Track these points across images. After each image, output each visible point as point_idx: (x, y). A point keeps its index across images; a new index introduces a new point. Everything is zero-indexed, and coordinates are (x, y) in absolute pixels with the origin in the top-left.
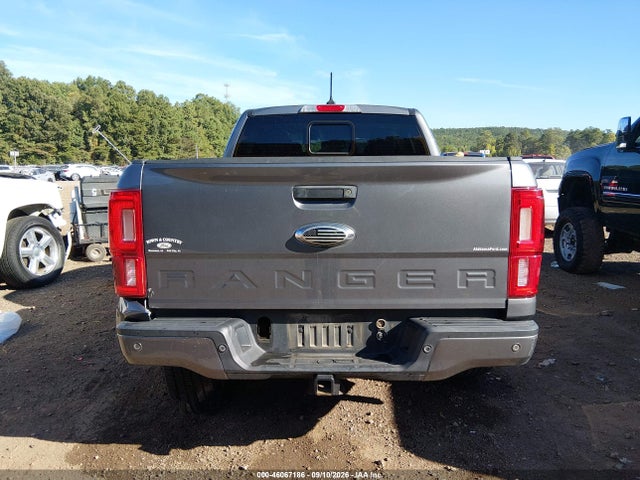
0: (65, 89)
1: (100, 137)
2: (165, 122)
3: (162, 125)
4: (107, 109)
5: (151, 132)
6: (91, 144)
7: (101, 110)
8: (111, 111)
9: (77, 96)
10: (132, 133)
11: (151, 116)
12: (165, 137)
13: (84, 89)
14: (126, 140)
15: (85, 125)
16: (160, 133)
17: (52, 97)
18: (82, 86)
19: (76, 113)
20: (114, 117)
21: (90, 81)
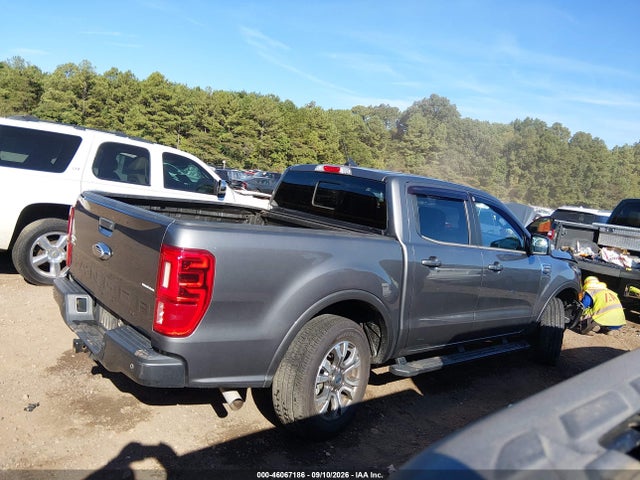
0: (502, 129)
1: (522, 176)
2: (593, 165)
3: (589, 169)
4: (535, 149)
5: (574, 175)
6: (512, 182)
7: (529, 150)
8: (540, 152)
9: (511, 136)
10: (555, 175)
11: (579, 159)
12: (589, 181)
13: (519, 130)
14: (546, 181)
15: (511, 163)
16: (586, 176)
17: (488, 136)
18: (517, 126)
19: (506, 152)
20: (540, 158)
21: (527, 122)
